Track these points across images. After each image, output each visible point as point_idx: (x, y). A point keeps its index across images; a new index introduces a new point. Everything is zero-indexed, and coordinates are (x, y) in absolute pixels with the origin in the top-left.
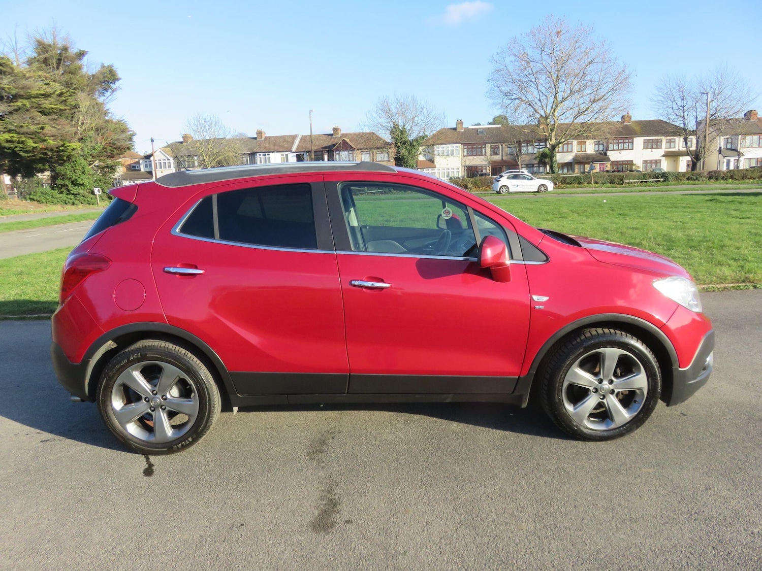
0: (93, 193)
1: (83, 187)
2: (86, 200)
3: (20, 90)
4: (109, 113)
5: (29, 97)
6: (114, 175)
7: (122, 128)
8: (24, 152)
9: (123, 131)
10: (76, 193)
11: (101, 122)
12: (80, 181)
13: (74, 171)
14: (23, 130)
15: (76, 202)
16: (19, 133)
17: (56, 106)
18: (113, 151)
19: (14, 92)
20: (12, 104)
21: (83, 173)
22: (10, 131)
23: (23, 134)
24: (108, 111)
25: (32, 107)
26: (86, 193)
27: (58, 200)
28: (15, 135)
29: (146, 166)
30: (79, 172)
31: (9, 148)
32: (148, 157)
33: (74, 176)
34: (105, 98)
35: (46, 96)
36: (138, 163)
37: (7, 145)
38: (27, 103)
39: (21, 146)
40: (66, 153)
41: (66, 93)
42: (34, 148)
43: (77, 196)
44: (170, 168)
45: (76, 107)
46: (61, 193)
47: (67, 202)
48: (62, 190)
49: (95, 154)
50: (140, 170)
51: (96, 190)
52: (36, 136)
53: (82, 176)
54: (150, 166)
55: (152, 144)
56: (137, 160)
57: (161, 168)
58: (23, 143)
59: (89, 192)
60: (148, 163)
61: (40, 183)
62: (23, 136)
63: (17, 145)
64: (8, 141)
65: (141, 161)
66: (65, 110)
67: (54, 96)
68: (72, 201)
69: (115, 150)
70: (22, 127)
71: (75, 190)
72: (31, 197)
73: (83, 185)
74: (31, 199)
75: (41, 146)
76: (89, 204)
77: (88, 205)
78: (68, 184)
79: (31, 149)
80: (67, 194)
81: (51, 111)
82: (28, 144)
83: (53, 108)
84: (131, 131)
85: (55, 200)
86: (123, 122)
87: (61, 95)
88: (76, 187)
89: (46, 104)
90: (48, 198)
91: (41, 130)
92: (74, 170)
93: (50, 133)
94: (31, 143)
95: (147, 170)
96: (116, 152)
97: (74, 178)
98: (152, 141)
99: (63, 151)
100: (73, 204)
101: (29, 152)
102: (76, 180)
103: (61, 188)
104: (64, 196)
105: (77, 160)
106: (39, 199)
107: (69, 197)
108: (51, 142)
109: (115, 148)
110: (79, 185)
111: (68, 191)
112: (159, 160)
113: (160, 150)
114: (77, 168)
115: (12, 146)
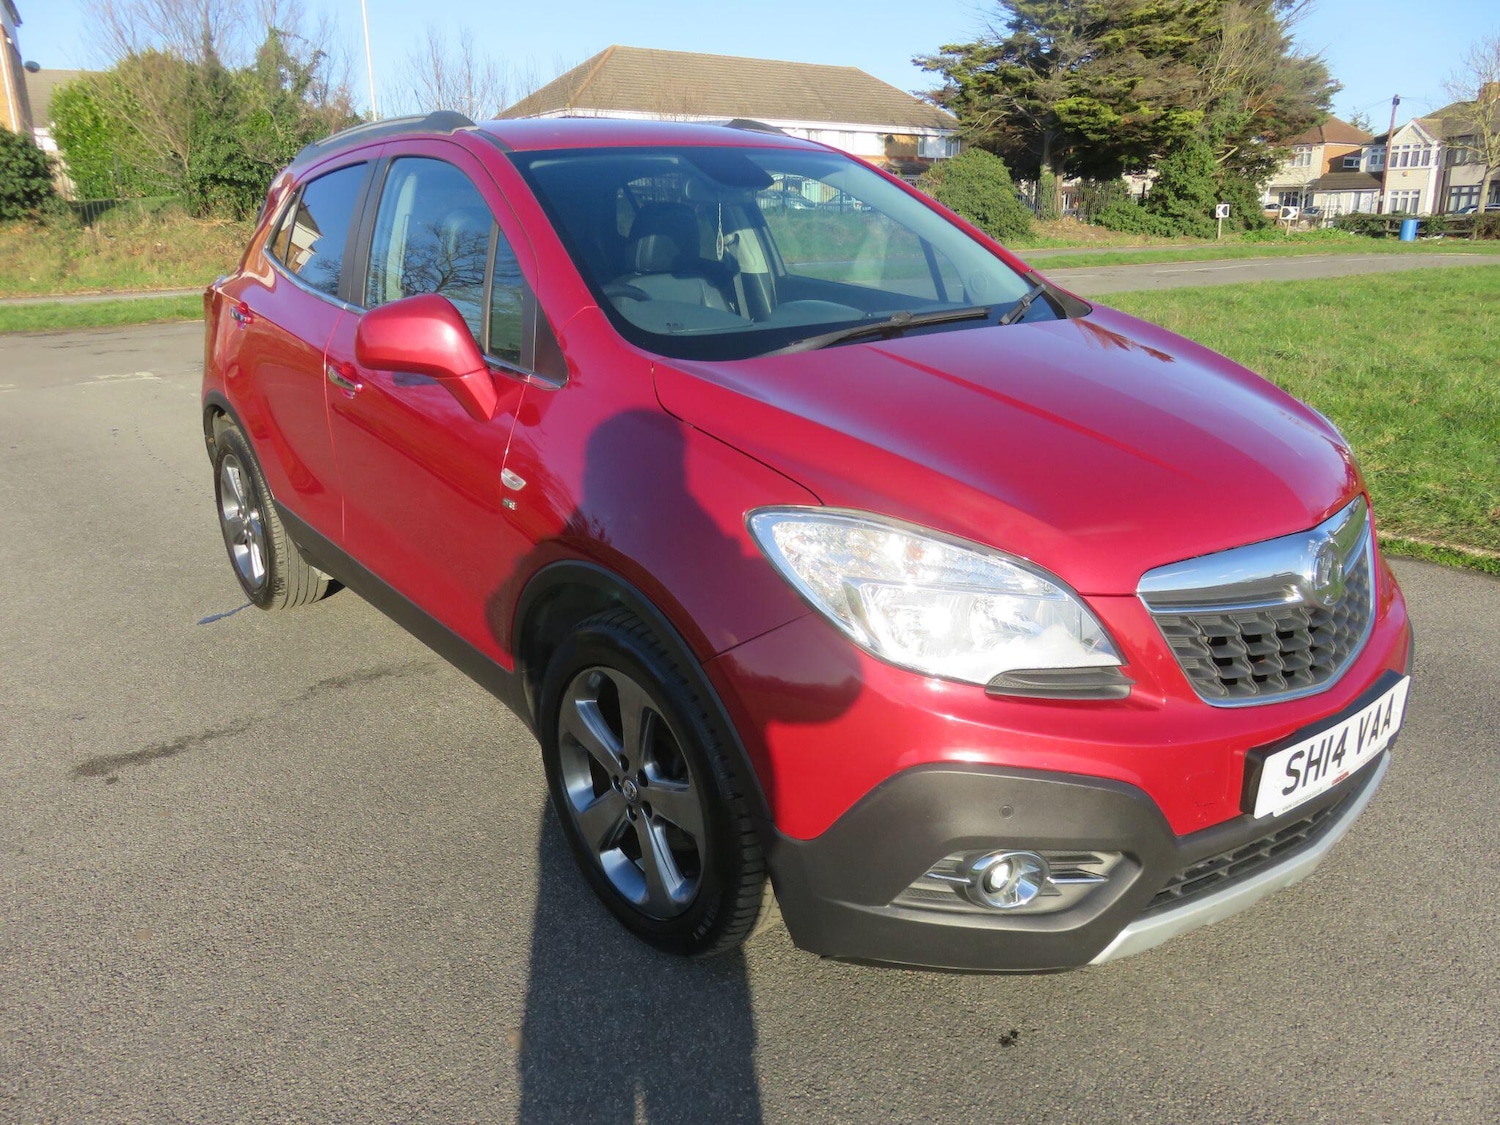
0: (1212, 214)
1: (1193, 202)
2: (1195, 227)
3: (1112, 12)
4: (1291, 44)
5: (1128, 24)
6: (1271, 180)
7: (1312, 76)
8: (1095, 131)
9: (1310, 83)
10: (1177, 213)
11: (1260, 66)
12: (1191, 189)
13: (1185, 169)
14: (1100, 89)
15: (1174, 231)
16: (1092, 96)
17: (1176, 38)
18: (1280, 128)
19: (1101, 16)
20: (1097, 40)
21: (1201, 173)
22: (1080, 93)
23: (1098, 97)
24: (1291, 40)
25: (1130, 43)
26: (1198, 214)
27: (1143, 226)
28: (1086, 100)
29: (1373, 160)
30: (1192, 172)
31: (1069, 125)
32: (1382, 140)
33: (1182, 180)
34: (1292, 10)
35: (1164, 17)
36: (1358, 154)
37: (1068, 118)
38: (1121, 35)
39: (1091, 120)
40: (1169, 133)
41: (1203, 7)
42: (1112, 124)
43: (1180, 218)
44: (1427, 164)
45: (1218, 35)
46: (1153, 212)
47: (1157, 230)
48: (1157, 205)
49: (1236, 134)
50: (1358, 170)
51: (1220, 211)
52: (1121, 100)
53: (1199, 180)
54: (1383, 160)
55: (1395, 108)
56: (1354, 148)
57: (1405, 165)
58: (1094, 114)
59: (1205, 213)
60: (1379, 154)
61: (1122, 191)
62: (1097, 101)
63: (1084, 118)
64: (1072, 112)
65: (1364, 150)
66: (1190, 43)
67: (1180, 17)
68: (1166, 228)
69: (1283, 125)
70: (1099, 83)
71: (1177, 206)
72: (1099, 217)
73: (1194, 197)
74: (1099, 222)
75: (1125, 119)
76: (1199, 236)
77: (1196, 240)
78: (1167, 194)
79: (1106, 125)
80: (1163, 215)
81: (1163, 48)
82: (1103, 117)
83: (1168, 43)
84: (1332, 81)
85: (1137, 226)
86: (1316, 62)
87: (1194, 12)
88: (1182, 202)
89: (1158, 34)
90: (1125, 220)
91: (1129, 89)
92: (1186, 166)
93: (1147, 93)
94: (1108, 115)
95: (1373, 170)
96: (1286, 129)
97: (1181, 182)
98: (1396, 102)
99: (1166, 128)
100: (1168, 234)
101: (1102, 131)
102: (1185, 187)
103: (1155, 202)
104: (1155, 219)
105: (1196, 146)
106: (1109, 221)
107: (1164, 220)
108: (1146, 111)
109: (1284, 121)
110: (1186, 197)
111: (1166, 207)
112: (1405, 147)
113: (1412, 123)
114: (1191, 163)
115: (1077, 121)
